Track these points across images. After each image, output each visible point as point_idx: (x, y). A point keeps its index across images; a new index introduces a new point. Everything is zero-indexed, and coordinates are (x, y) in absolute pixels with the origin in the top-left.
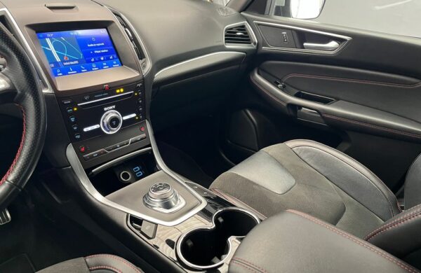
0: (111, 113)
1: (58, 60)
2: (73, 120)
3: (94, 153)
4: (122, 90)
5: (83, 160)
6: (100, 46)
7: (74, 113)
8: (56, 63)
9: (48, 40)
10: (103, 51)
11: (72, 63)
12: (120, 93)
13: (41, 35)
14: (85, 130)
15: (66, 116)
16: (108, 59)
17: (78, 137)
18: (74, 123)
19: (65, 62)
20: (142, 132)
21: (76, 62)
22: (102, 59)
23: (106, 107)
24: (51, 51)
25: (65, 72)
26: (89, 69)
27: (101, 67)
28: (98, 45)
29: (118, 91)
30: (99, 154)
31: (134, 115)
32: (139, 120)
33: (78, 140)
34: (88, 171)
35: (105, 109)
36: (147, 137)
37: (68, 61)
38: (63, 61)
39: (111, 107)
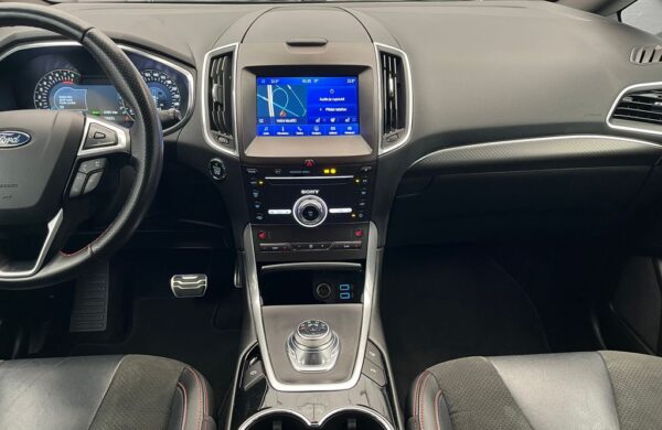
0: (310, 199)
1: (272, 114)
2: (256, 195)
3: (275, 246)
4: (333, 171)
5: (258, 250)
6: (338, 102)
7: (258, 187)
8: (267, 119)
9: (270, 87)
10: (338, 110)
11: (287, 121)
12: (330, 174)
13: (263, 81)
14: (270, 212)
15: (250, 189)
16: (343, 121)
17: (260, 218)
18: (257, 199)
19: (280, 118)
20: (358, 238)
21: (293, 121)
22: (333, 120)
23: (305, 189)
24: (267, 102)
25: (273, 133)
26: (308, 133)
27: (325, 132)
28: (336, 100)
29: (327, 171)
30: (280, 248)
31: (348, 210)
32: (357, 218)
33: (258, 221)
34: (259, 265)
35: (303, 192)
36: (364, 247)
37: (284, 118)
38: (277, 116)
39: (313, 192)
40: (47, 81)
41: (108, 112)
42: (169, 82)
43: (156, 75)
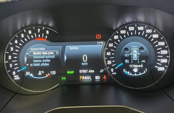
40: (19, 39)
41: (85, 71)
42: (156, 36)
43: (141, 28)
